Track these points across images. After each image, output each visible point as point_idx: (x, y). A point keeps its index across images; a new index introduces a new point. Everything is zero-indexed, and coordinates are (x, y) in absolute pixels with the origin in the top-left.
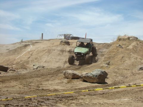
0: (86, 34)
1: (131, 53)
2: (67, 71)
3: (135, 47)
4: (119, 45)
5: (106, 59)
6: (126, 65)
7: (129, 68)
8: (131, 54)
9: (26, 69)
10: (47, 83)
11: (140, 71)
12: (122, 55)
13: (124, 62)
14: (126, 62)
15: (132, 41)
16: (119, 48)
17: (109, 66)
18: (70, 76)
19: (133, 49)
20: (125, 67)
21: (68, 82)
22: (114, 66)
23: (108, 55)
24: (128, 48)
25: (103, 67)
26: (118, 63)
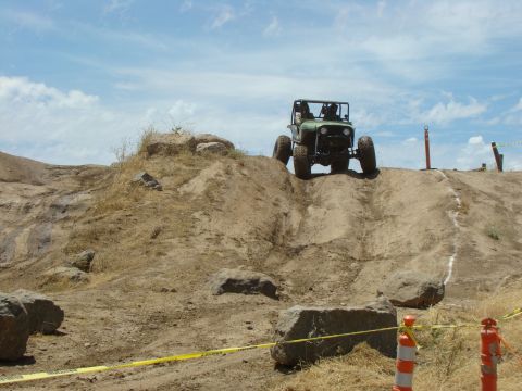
1: (196, 215)
3: (215, 184)
4: (147, 177)
5: (79, 242)
6: (165, 268)
7: (177, 285)
8: (194, 219)
11: (226, 298)
12: (153, 224)
13: (159, 254)
14: (170, 254)
15: (206, 157)
16: (141, 189)
17: (84, 274)
19: (207, 193)
20: (158, 277)
22: (110, 277)
23: (89, 222)
24: (186, 188)
25: (55, 281)
26: (134, 261)
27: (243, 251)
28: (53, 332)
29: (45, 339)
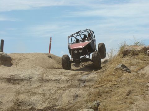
0: (51, 41)
4: (123, 66)
5: (92, 97)
12: (127, 89)
13: (131, 103)
14: (137, 103)
16: (121, 72)
23: (97, 88)
24: (142, 71)
26: (119, 106)
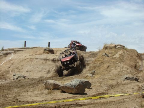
1: (117, 62)
2: (48, 81)
3: (121, 55)
4: (105, 54)
5: (91, 68)
6: (111, 74)
7: (114, 78)
8: (117, 64)
9: (5, 79)
10: (25, 94)
11: (126, 81)
12: (108, 64)
13: (109, 71)
14: (112, 71)
15: (119, 49)
16: (105, 57)
17: (93, 76)
18: (51, 87)
19: (119, 58)
20: (110, 76)
21: (49, 93)
22: (99, 76)
23: (93, 64)
24: (114, 56)
25: (87, 77)
26: (104, 73)
27: (129, 71)
28: (89, 88)
29: (88, 89)
